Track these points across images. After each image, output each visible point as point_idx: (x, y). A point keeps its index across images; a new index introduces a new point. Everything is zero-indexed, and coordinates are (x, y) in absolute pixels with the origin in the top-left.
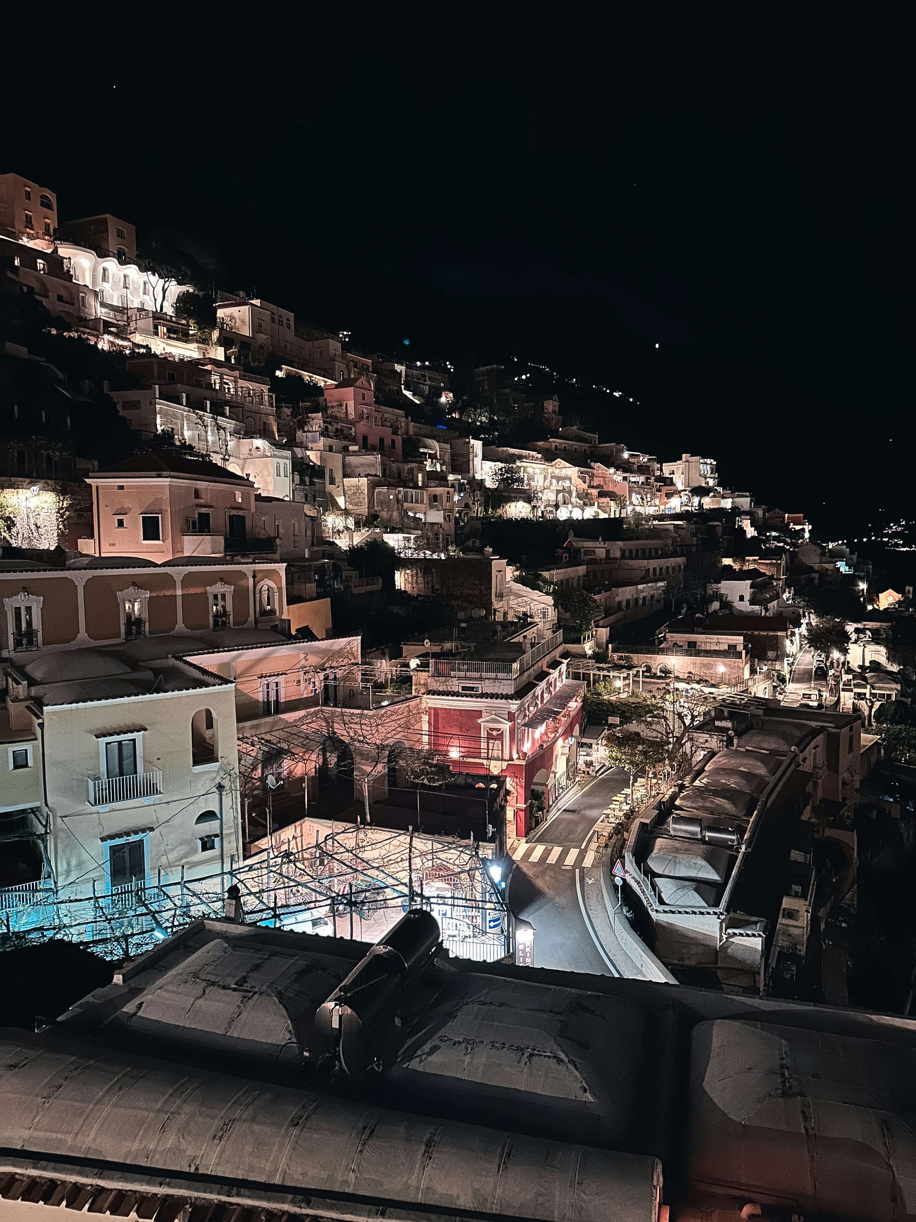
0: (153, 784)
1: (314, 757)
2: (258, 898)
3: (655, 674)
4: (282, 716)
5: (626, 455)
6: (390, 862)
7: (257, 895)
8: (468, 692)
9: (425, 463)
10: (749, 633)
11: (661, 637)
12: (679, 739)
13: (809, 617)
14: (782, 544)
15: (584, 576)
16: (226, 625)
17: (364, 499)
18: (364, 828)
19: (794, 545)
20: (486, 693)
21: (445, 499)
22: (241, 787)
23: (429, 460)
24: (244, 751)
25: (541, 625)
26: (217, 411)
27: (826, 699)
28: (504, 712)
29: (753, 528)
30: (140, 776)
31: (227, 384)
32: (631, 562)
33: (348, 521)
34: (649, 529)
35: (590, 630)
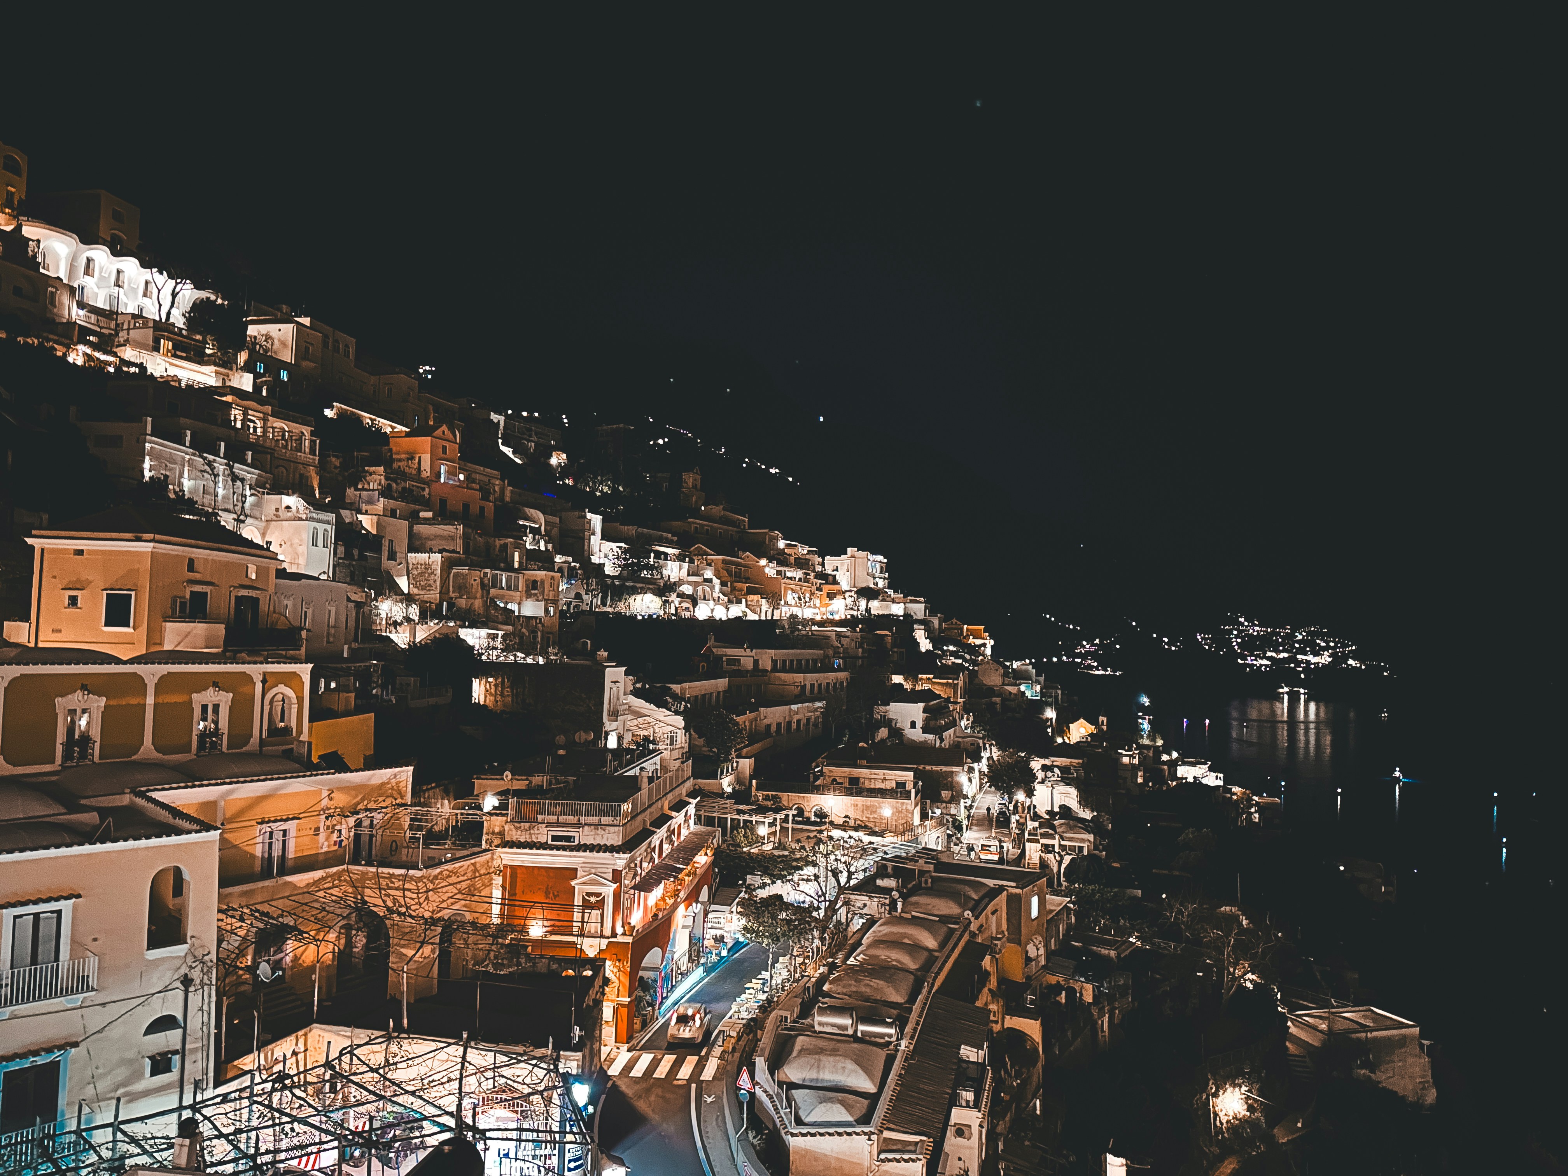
0: (83, 977)
1: (332, 936)
2: (230, 1142)
3: (808, 818)
4: (289, 879)
5: (781, 544)
6: (432, 1084)
7: (230, 1138)
8: (562, 843)
9: (524, 538)
10: (921, 767)
11: (818, 772)
12: (833, 903)
13: (991, 749)
14: (960, 661)
15: (725, 692)
16: (216, 748)
17: (435, 581)
18: (398, 1037)
19: (974, 663)
20: (585, 844)
21: (547, 585)
22: (217, 979)
23: (531, 536)
24: (228, 928)
25: (666, 754)
26: (234, 455)
27: (1008, 850)
28: (606, 870)
29: (928, 641)
30: (63, 966)
31: (253, 422)
32: (783, 676)
33: (411, 610)
34: (807, 636)
35: (730, 761)
